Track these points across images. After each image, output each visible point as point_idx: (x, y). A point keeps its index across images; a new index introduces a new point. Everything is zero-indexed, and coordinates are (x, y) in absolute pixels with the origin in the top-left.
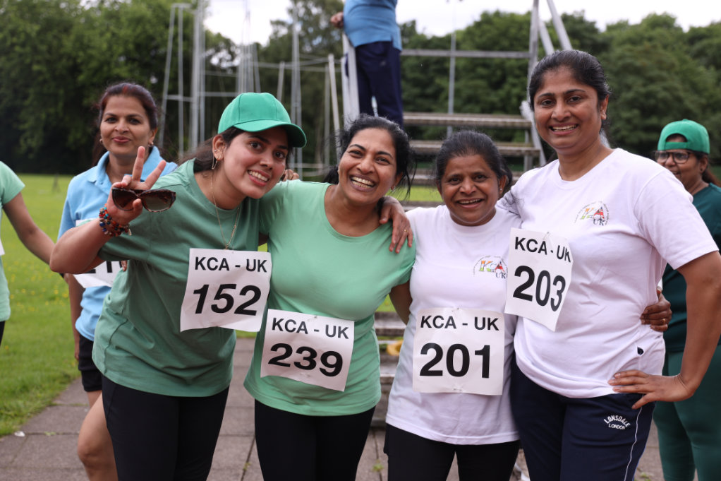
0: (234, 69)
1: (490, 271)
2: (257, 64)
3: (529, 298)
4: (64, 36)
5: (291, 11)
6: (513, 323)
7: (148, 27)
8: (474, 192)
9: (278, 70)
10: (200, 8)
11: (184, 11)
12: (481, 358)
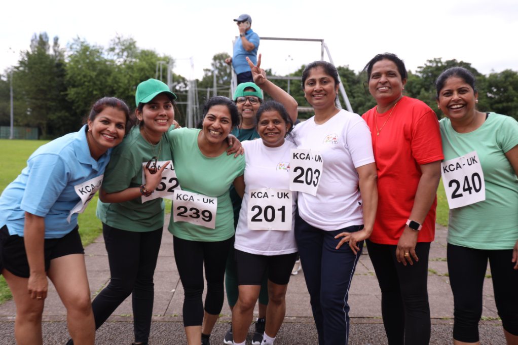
0: (186, 91)
1: (284, 169)
2: (197, 89)
3: (302, 182)
4: (108, 77)
5: (213, 65)
6: (296, 195)
7: (146, 72)
8: (274, 129)
9: (207, 92)
10: (170, 63)
11: (163, 65)
12: (281, 212)
